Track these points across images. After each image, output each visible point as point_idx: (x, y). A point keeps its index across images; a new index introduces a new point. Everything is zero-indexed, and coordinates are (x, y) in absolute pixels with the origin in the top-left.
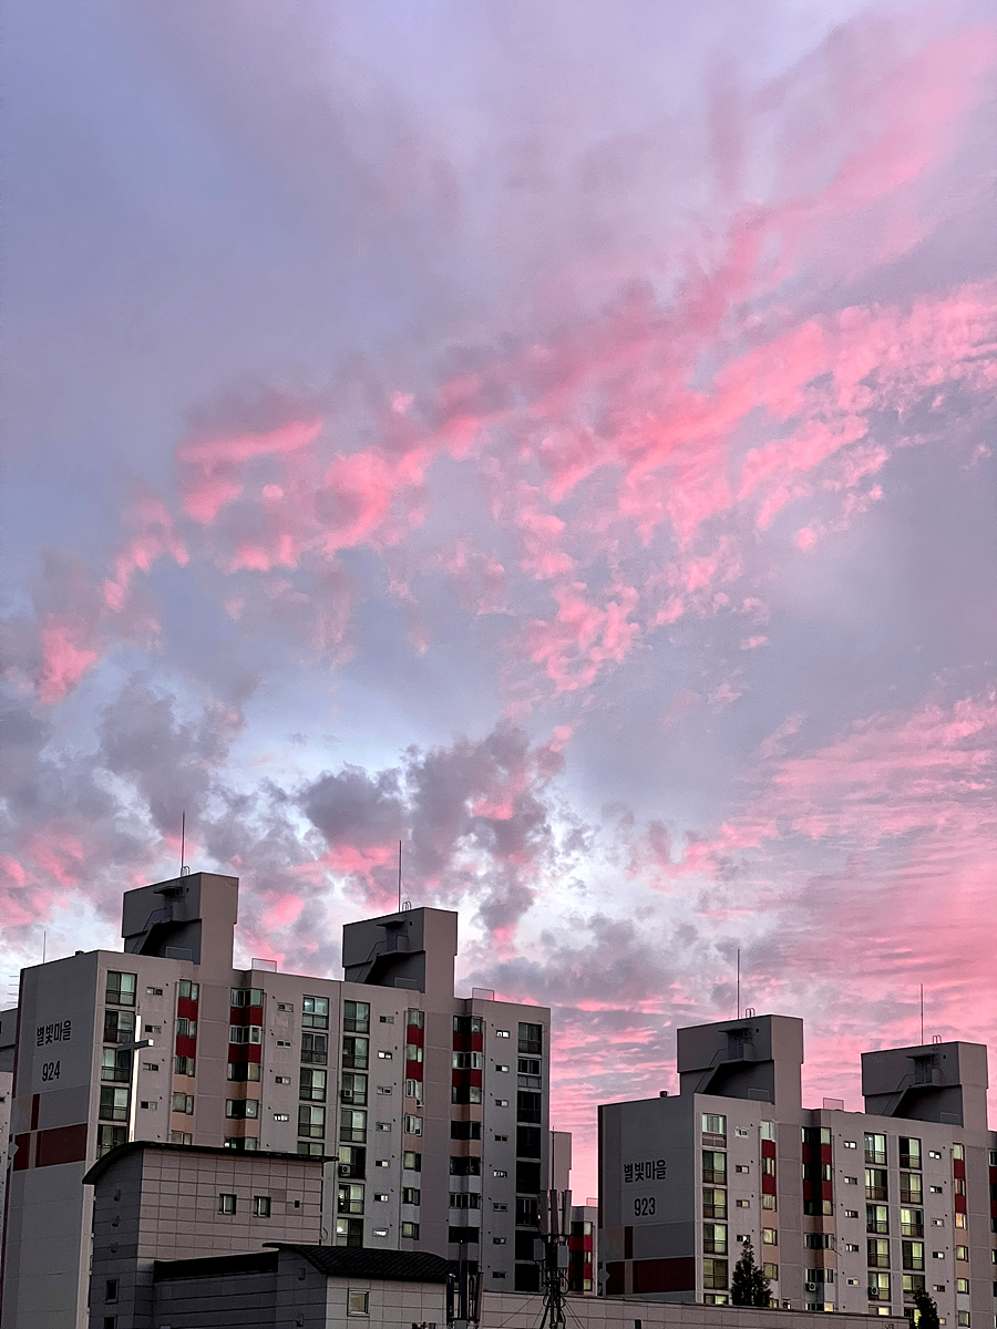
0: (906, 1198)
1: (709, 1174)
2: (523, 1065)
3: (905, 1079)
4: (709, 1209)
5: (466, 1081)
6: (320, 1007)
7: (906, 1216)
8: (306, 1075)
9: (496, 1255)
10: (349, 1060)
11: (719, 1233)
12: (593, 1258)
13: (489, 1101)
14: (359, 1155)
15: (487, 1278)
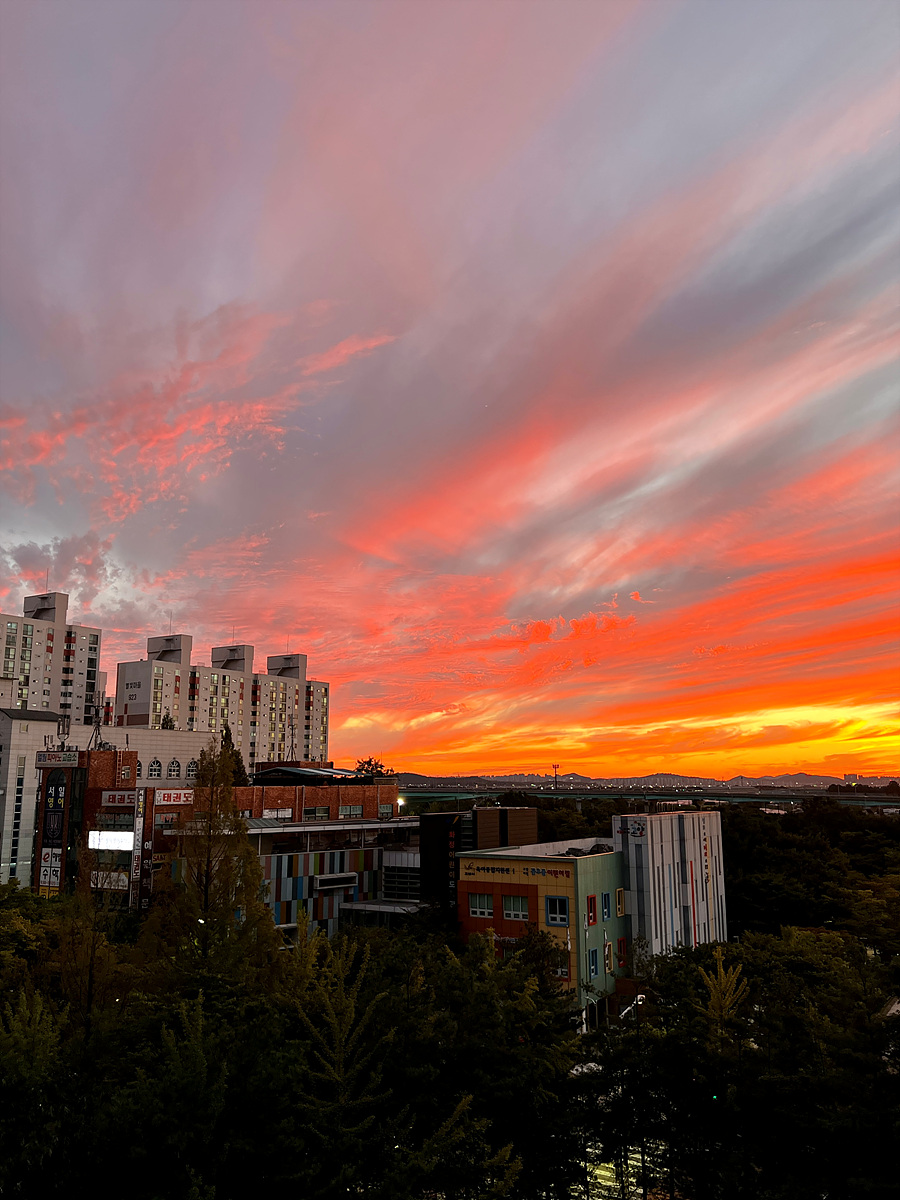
0: (224, 695)
1: (156, 687)
2: (91, 649)
3: (227, 656)
4: (156, 698)
5: (68, 654)
6: (14, 626)
7: (223, 701)
8: (8, 650)
9: (77, 712)
10: (25, 645)
11: (158, 706)
12: (113, 714)
13: (77, 661)
14: (27, 678)
15: (73, 720)
